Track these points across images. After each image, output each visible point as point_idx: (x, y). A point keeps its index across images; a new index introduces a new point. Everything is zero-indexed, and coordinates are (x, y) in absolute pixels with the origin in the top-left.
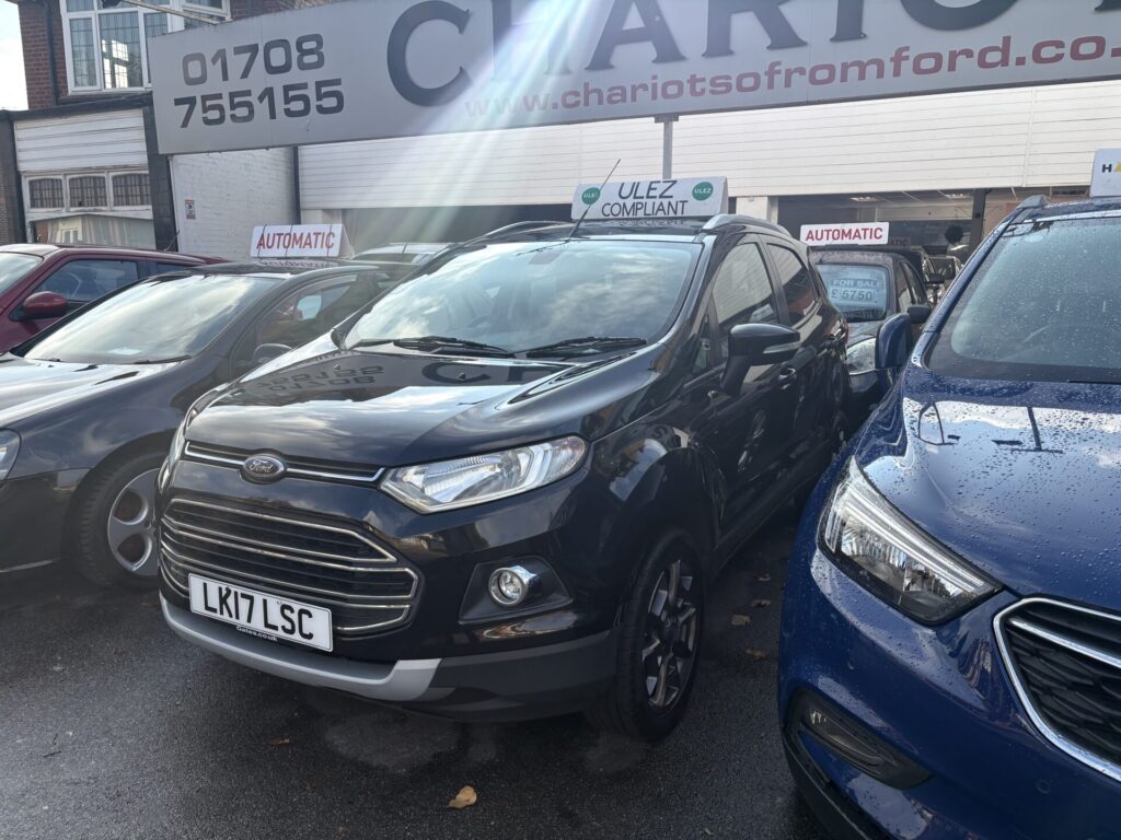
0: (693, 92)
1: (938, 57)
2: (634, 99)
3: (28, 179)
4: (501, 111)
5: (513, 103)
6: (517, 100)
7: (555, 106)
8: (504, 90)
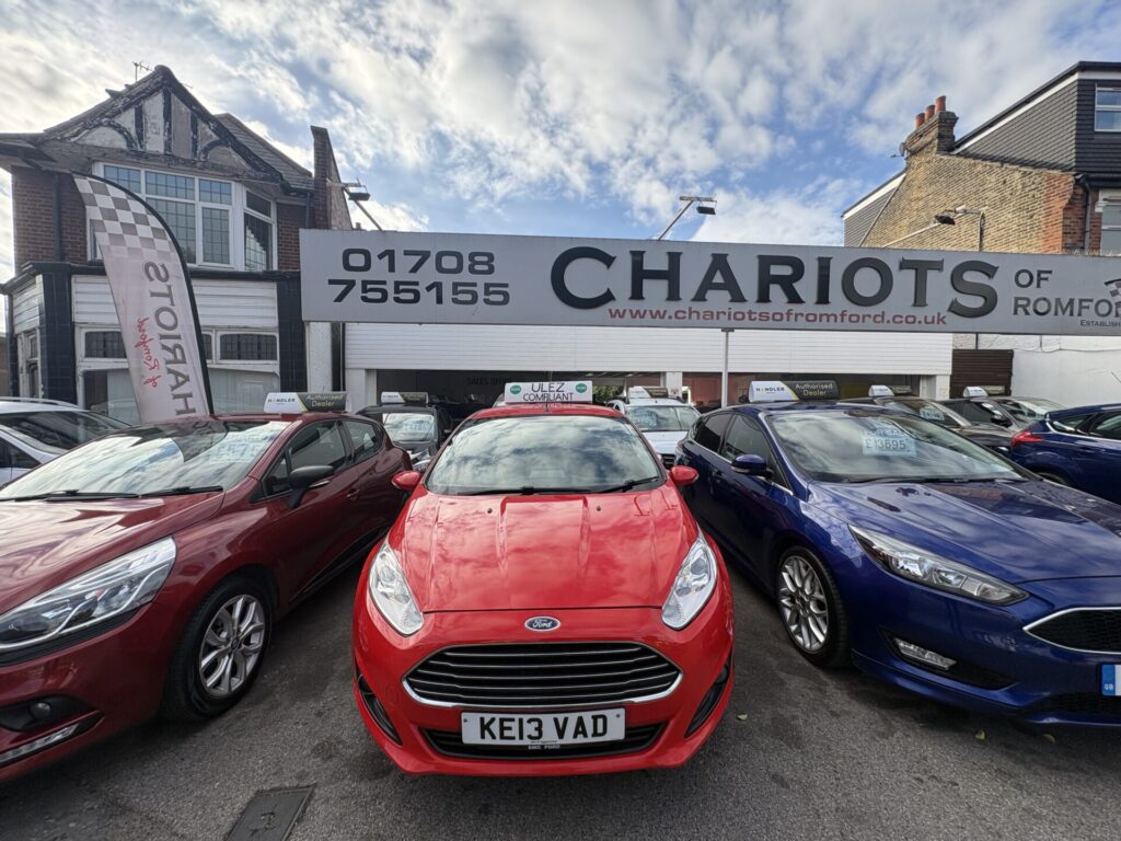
0: (750, 319)
1: (858, 316)
2: (718, 318)
4: (634, 317)
5: (642, 313)
6: (645, 312)
7: (670, 317)
8: (636, 305)
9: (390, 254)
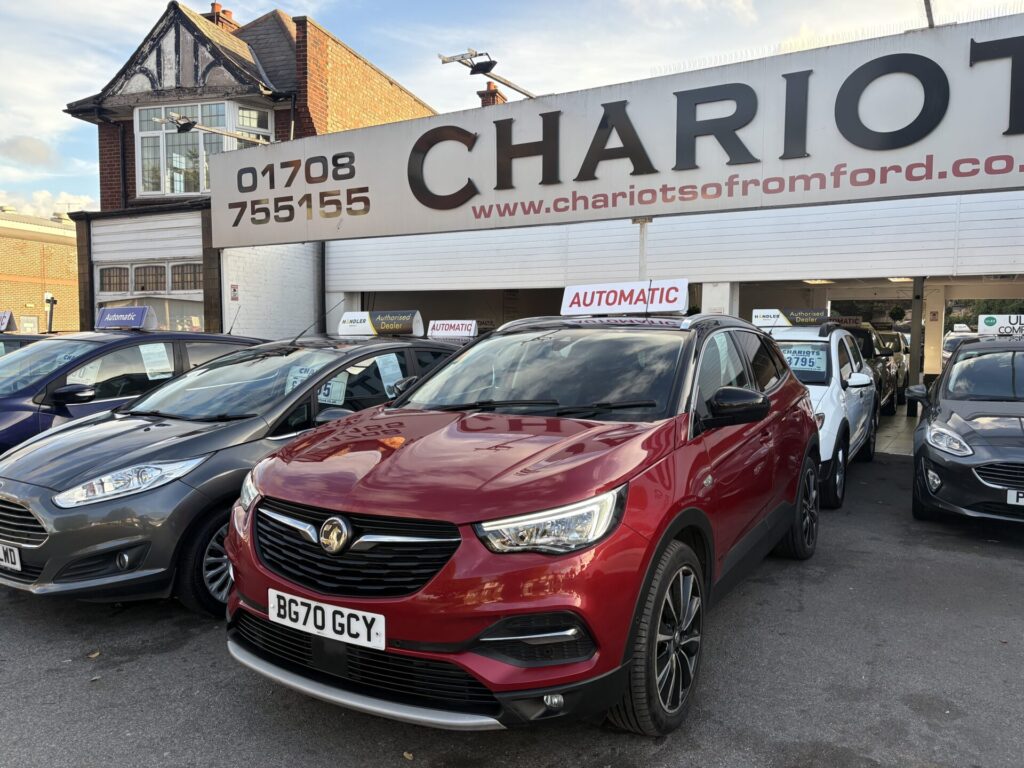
0: (665, 199)
1: (871, 172)
2: (614, 204)
3: (99, 268)
4: (502, 214)
5: (512, 208)
6: (516, 205)
7: (548, 210)
8: (505, 197)
9: (270, 169)
